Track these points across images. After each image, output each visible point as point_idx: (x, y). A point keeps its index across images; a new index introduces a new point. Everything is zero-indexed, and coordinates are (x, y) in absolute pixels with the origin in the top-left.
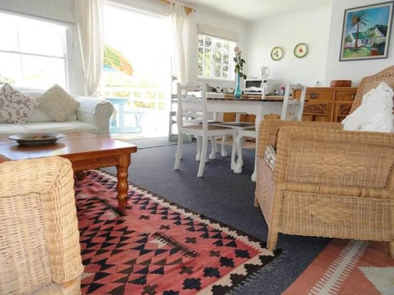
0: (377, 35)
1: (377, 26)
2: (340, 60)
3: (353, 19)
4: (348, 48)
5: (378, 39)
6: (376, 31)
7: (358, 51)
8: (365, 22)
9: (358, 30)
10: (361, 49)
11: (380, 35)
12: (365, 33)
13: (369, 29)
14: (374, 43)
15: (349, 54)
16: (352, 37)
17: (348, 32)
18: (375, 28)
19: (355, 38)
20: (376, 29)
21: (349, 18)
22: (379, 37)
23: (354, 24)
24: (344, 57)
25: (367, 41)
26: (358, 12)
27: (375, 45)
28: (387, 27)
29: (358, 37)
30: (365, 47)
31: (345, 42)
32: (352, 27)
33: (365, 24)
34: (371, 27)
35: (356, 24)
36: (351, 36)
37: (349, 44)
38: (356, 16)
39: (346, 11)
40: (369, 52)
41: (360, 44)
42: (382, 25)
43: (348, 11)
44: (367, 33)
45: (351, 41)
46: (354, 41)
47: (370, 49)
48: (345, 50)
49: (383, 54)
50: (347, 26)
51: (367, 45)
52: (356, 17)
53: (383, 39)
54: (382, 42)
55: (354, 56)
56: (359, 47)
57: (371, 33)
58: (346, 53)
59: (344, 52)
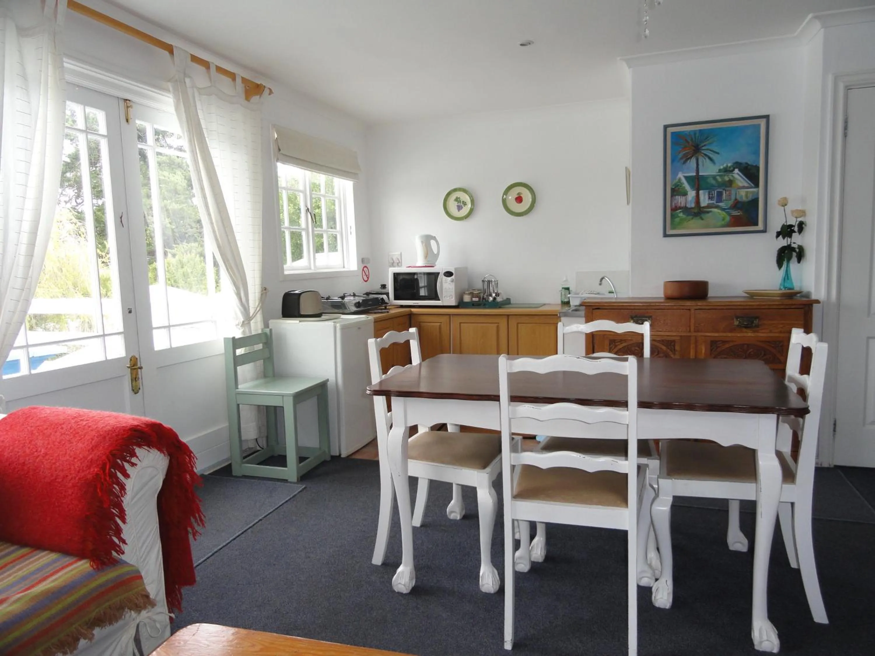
0: (740, 184)
1: (738, 165)
2: (665, 235)
3: (684, 148)
4: (680, 208)
5: (743, 192)
6: (736, 176)
7: (703, 216)
8: (711, 155)
9: (698, 171)
10: (708, 212)
11: (746, 185)
12: (714, 177)
13: (720, 171)
14: (736, 199)
15: (682, 220)
16: (686, 186)
17: (675, 173)
18: (733, 170)
19: (692, 187)
20: (737, 171)
21: (674, 143)
22: (744, 187)
23: (686, 159)
24: (673, 227)
25: (720, 194)
26: (695, 132)
27: (737, 205)
28: (757, 168)
29: (698, 185)
30: (717, 207)
31: (672, 196)
32: (685, 163)
33: (711, 159)
34: (725, 165)
35: (691, 158)
36: (683, 183)
37: (680, 200)
38: (689, 141)
39: (666, 127)
40: (728, 218)
41: (704, 201)
42: (746, 163)
43: (670, 130)
44: (719, 179)
45: (685, 194)
46: (692, 194)
47: (727, 213)
48: (674, 213)
49: (756, 224)
50: (673, 161)
51: (720, 204)
52: (691, 142)
53: (753, 192)
54: (750, 198)
55: (694, 225)
56: (704, 207)
57: (727, 178)
58: (677, 220)
59: (673, 217)
